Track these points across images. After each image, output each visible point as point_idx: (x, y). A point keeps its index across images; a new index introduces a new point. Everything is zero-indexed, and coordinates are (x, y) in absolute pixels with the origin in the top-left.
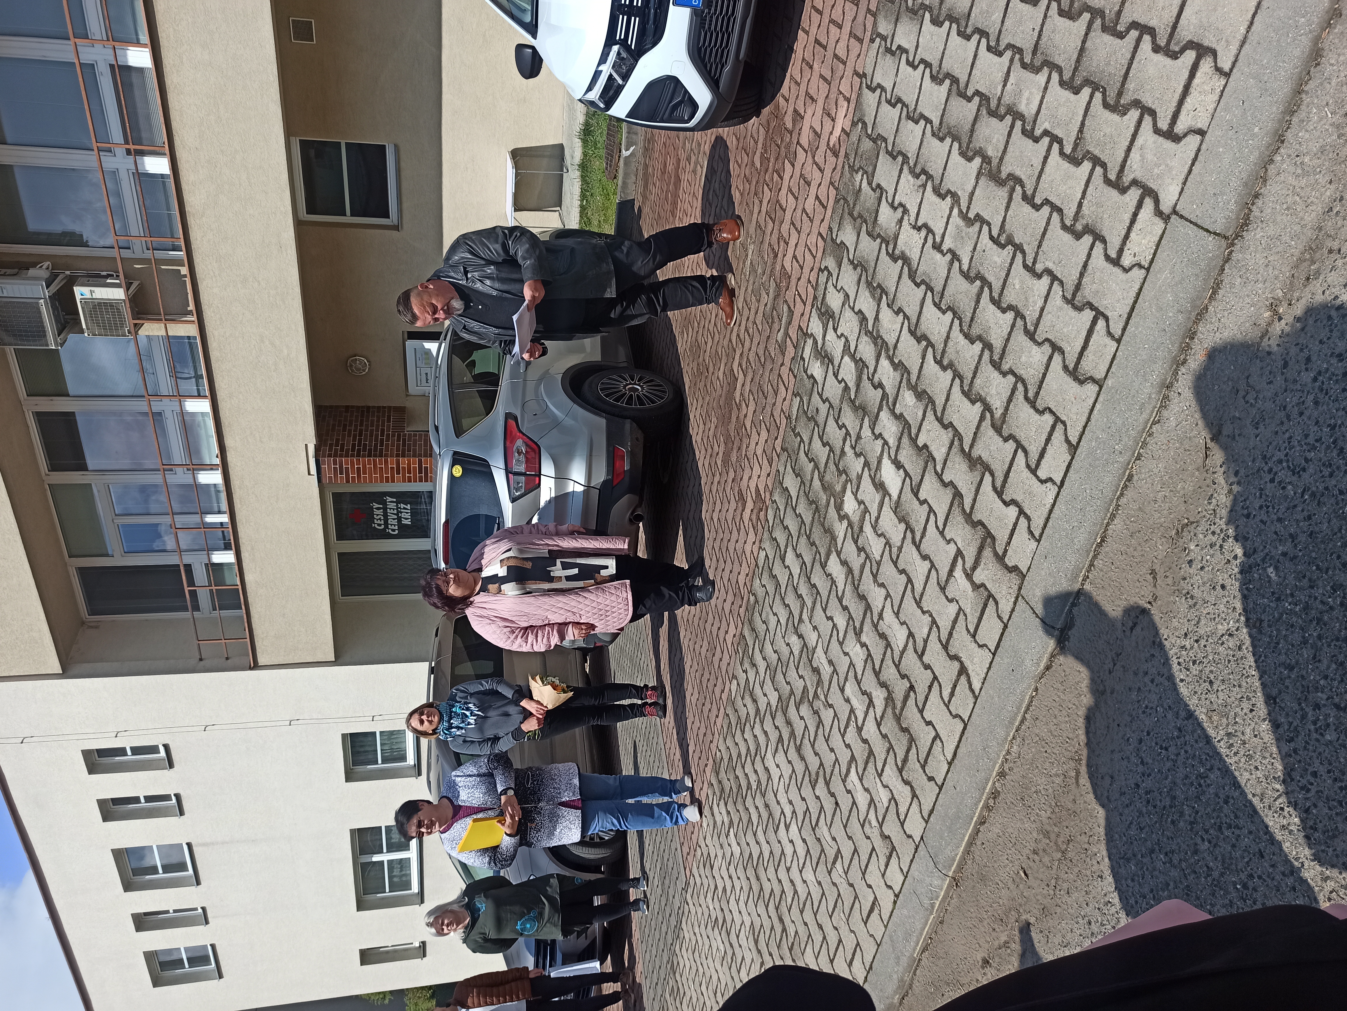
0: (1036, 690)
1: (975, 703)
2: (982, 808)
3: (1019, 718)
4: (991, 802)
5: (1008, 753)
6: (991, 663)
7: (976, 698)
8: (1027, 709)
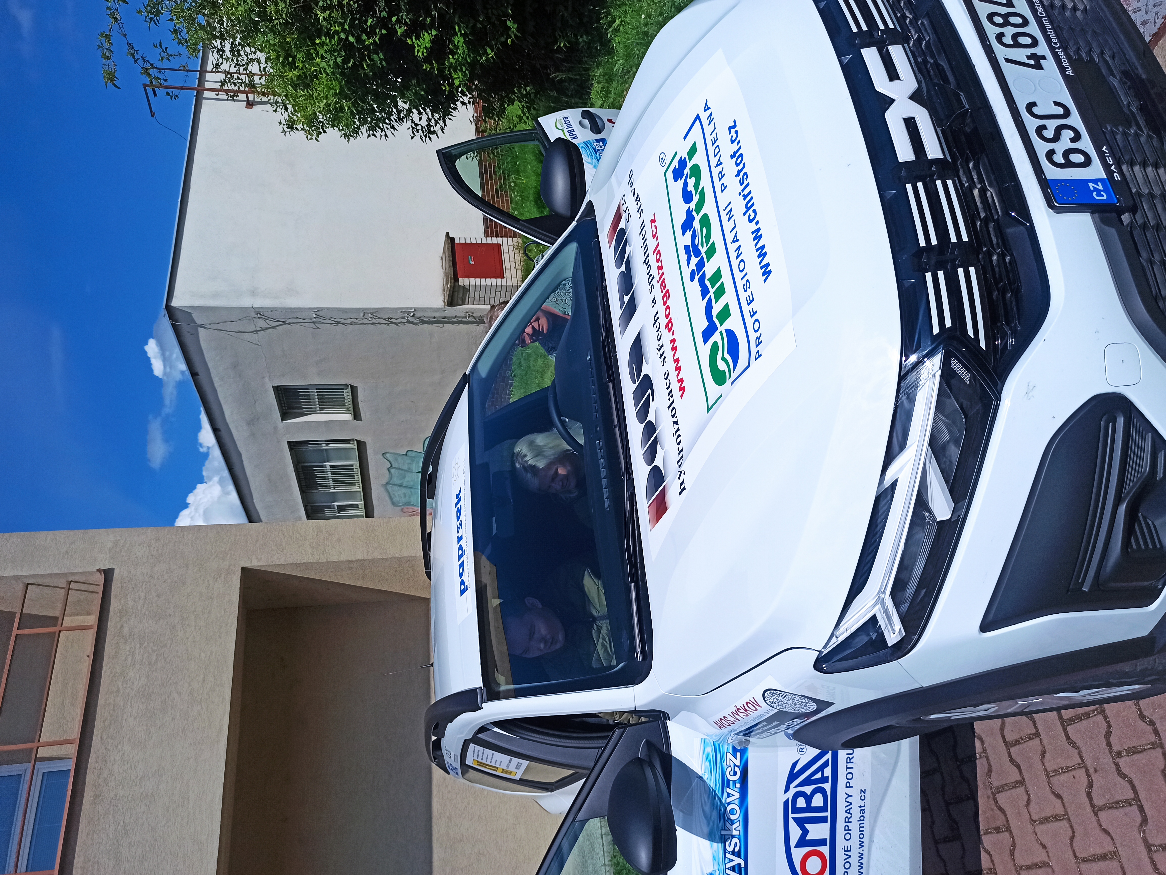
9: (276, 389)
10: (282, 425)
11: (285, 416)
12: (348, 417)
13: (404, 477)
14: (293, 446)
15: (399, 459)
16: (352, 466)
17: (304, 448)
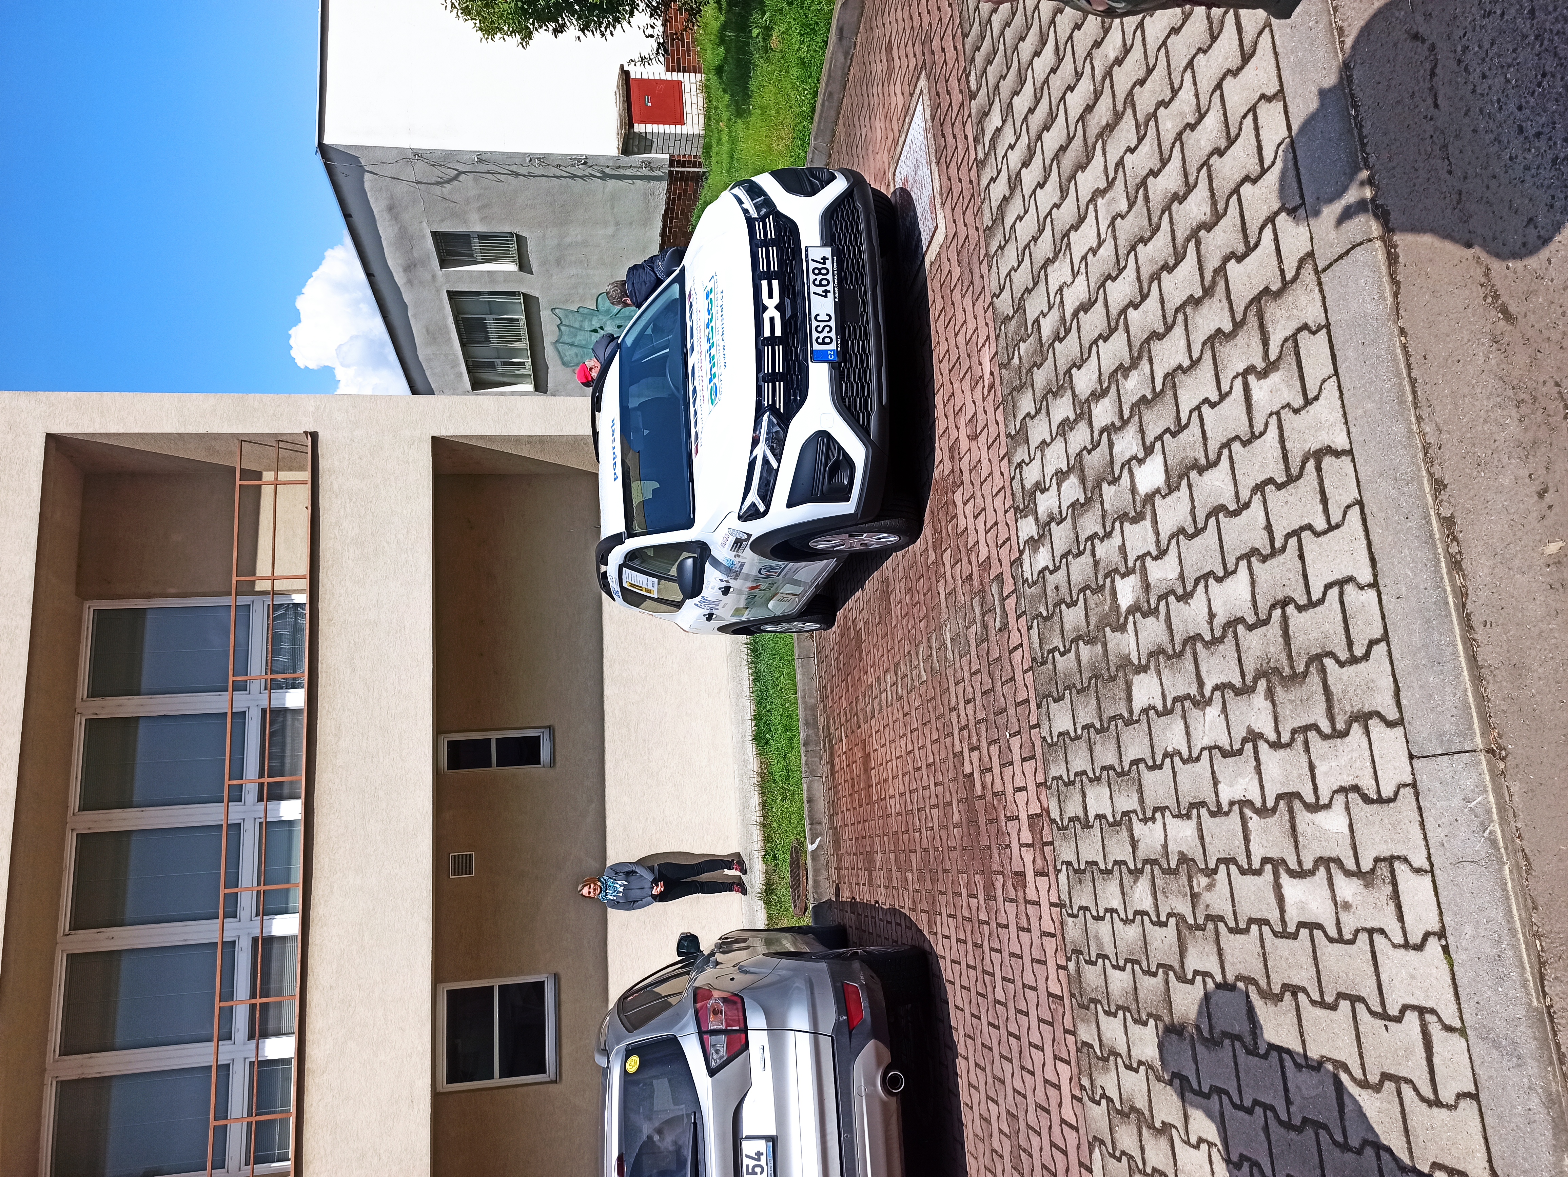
0: (1402, 332)
1: (1353, 460)
2: (1449, 573)
3: (1408, 389)
4: (1454, 549)
5: (1426, 450)
6: (1339, 387)
7: (1350, 452)
8: (1409, 367)
9: (435, 234)
10: (440, 273)
11: (443, 264)
12: (513, 267)
13: (576, 336)
14: (452, 295)
15: (570, 316)
16: (518, 320)
17: (464, 298)
